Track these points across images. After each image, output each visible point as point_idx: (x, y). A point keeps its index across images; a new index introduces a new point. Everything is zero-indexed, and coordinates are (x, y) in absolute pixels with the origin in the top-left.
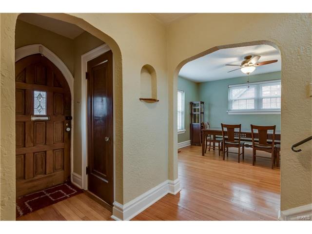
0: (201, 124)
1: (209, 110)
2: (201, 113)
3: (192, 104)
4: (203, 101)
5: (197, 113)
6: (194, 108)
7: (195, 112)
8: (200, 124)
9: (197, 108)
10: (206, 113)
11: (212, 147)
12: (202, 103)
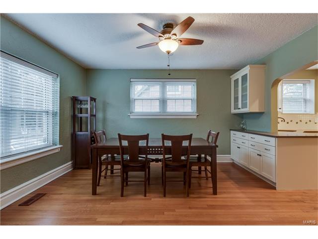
0: (91, 133)
1: (104, 111)
2: (92, 115)
3: (75, 100)
4: (94, 97)
5: (83, 115)
6: (79, 106)
7: (81, 113)
8: (89, 133)
9: (83, 106)
10: (100, 115)
11: (110, 171)
12: (93, 99)
